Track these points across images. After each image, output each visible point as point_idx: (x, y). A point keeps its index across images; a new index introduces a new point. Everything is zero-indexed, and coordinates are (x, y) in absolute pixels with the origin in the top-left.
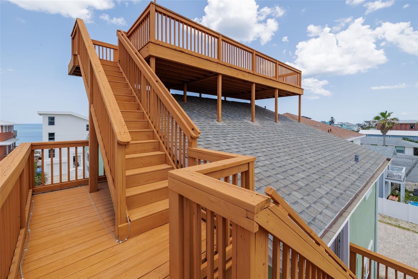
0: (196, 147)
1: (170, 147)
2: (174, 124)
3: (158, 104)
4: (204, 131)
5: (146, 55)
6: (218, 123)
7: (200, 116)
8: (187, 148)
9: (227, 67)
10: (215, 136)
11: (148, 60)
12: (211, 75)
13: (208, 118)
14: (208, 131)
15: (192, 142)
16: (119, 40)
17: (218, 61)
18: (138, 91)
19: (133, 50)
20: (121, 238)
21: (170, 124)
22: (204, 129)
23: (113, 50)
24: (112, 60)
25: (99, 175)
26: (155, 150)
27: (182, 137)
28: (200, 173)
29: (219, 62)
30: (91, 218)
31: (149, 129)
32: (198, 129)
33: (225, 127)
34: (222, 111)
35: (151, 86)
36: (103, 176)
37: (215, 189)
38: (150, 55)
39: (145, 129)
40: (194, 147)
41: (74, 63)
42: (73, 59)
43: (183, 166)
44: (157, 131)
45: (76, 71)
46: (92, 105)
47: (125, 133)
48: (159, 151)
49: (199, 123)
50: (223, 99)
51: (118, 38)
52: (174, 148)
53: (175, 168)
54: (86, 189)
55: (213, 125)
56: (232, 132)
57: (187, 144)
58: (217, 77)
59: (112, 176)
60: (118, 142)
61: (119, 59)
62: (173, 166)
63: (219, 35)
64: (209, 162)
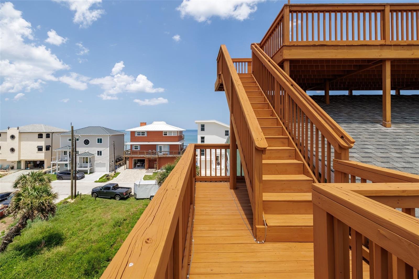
0: (348, 160)
1: (310, 156)
2: (314, 130)
3: (293, 109)
4: (359, 139)
5: (280, 60)
6: (384, 128)
7: (352, 120)
8: (333, 160)
9: (402, 47)
10: (380, 147)
11: (281, 65)
12: (370, 64)
13: (366, 122)
14: (366, 140)
15: (341, 153)
16: (253, 52)
17: (383, 42)
18: (271, 98)
19: (266, 58)
20: (259, 238)
21: (309, 130)
22: (359, 136)
23: (247, 63)
24: (247, 72)
25: (237, 175)
26: (290, 158)
27: (326, 146)
28: (360, 194)
29: (385, 43)
30: (233, 211)
31: (283, 136)
32: (350, 138)
33: (400, 134)
34: (391, 112)
35: (285, 90)
36: (240, 176)
37: (390, 220)
38: (284, 59)
39: (279, 135)
40: (344, 160)
41: (219, 81)
42: (218, 79)
43: (328, 181)
44: (293, 137)
45: (220, 88)
46: (232, 114)
47: (261, 139)
48: (295, 159)
49: (350, 128)
50: (394, 94)
51: (252, 51)
52: (314, 158)
53: (316, 182)
54: (227, 185)
55: (376, 131)
56: (416, 143)
57: (333, 155)
58: (381, 65)
59: (249, 178)
60: (256, 148)
61: (253, 70)
62: (313, 178)
63: (384, 6)
64: (372, 182)
